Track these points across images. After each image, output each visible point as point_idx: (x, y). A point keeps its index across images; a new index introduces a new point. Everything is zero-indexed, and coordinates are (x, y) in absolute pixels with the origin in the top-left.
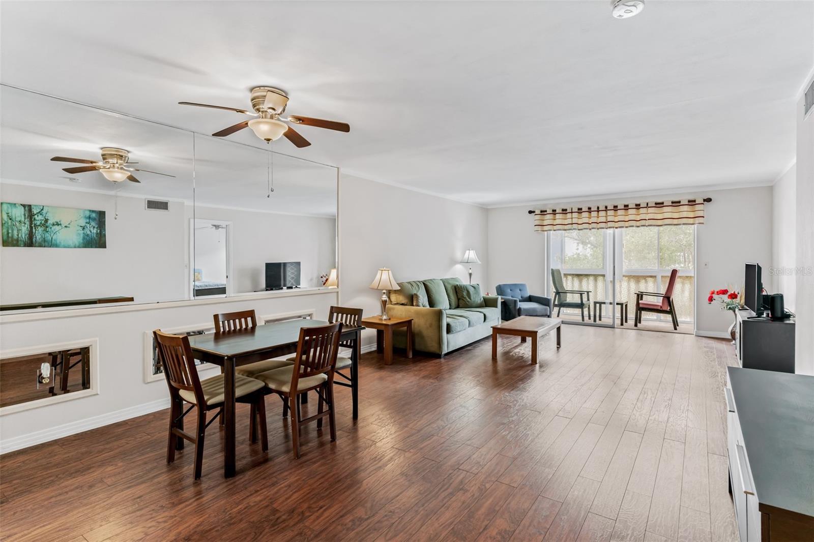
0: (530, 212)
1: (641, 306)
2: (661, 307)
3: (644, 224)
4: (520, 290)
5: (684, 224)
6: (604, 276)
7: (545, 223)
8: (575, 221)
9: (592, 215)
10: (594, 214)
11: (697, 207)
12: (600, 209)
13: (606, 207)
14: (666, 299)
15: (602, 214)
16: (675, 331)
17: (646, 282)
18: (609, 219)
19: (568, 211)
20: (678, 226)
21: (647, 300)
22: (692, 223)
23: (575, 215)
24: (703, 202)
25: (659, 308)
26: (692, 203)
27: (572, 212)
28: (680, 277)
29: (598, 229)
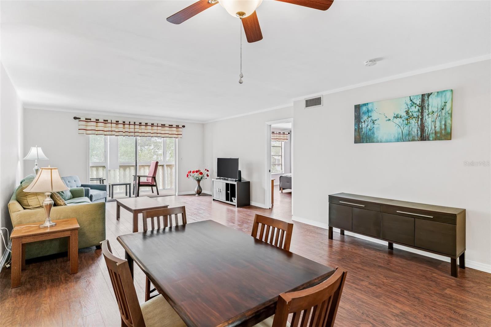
0: (75, 118)
1: (140, 184)
2: (151, 183)
3: (156, 136)
4: (75, 181)
5: (174, 137)
6: (104, 167)
7: (88, 128)
8: (113, 129)
9: (126, 127)
10: (127, 126)
11: (180, 129)
12: (131, 124)
13: (135, 123)
14: (153, 179)
15: (132, 127)
16: (158, 196)
17: (144, 169)
18: (136, 130)
19: (109, 122)
20: (171, 138)
21: (143, 180)
22: (176, 137)
23: (114, 125)
24: (182, 127)
25: (150, 184)
26: (177, 127)
27: (111, 123)
28: (160, 165)
29: (129, 136)
